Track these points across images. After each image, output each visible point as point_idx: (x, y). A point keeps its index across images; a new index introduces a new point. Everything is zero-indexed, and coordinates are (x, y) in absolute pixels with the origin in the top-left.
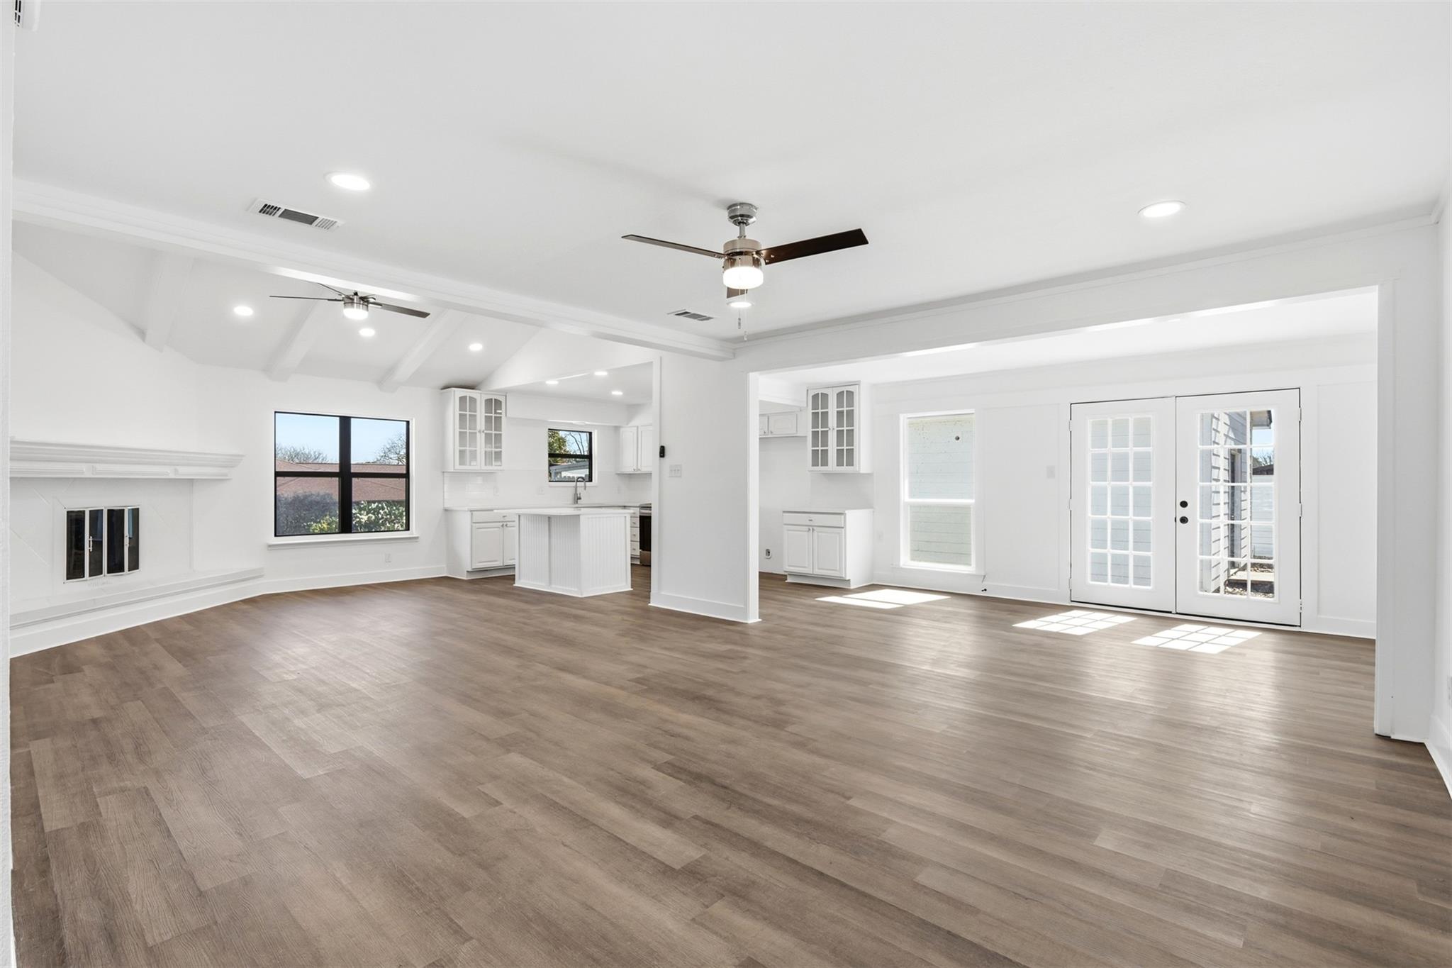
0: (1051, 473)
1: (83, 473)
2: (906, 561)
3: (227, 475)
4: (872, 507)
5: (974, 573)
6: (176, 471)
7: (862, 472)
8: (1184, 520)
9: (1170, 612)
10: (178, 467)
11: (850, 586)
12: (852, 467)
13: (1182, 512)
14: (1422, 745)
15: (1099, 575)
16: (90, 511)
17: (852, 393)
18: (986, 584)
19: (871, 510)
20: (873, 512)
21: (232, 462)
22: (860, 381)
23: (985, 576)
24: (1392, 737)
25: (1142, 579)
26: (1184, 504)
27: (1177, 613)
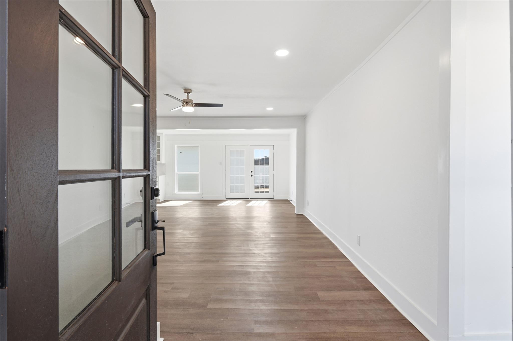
0: (221, 164)
2: (177, 192)
4: (165, 175)
5: (199, 193)
7: (163, 163)
8: (252, 176)
9: (249, 199)
11: (160, 201)
12: (159, 161)
13: (251, 174)
14: (302, 214)
15: (232, 191)
17: (160, 137)
18: (203, 196)
19: (165, 176)
20: (166, 176)
22: (162, 133)
23: (202, 194)
24: (299, 214)
25: (243, 191)
26: (252, 172)
27: (250, 199)
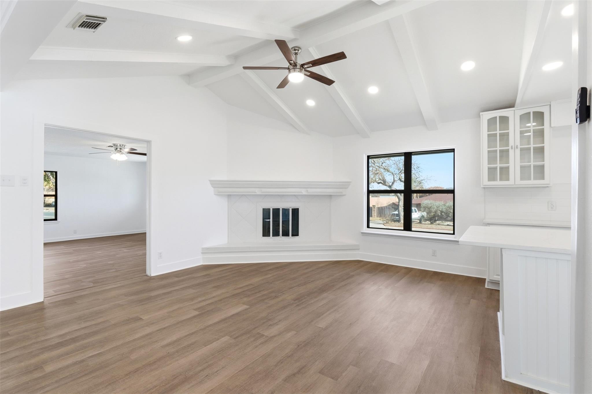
1: (256, 193)
3: (342, 193)
6: (307, 191)
10: (308, 189)
16: (273, 209)
21: (345, 185)
